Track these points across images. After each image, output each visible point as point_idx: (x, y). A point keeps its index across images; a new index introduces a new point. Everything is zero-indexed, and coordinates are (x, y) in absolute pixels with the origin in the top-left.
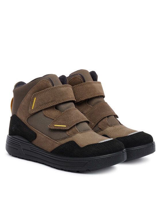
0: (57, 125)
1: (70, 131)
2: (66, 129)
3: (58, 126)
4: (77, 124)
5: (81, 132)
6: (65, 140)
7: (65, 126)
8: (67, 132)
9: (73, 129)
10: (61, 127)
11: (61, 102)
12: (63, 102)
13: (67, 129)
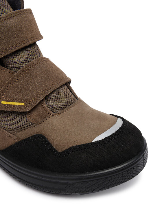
0: (7, 101)
1: (34, 114)
2: (24, 110)
3: (8, 105)
4: (47, 97)
5: (55, 112)
6: (26, 131)
7: (23, 104)
8: (28, 116)
9: (40, 108)
10: (14, 106)
11: (9, 52)
12: (13, 51)
13: (26, 111)
